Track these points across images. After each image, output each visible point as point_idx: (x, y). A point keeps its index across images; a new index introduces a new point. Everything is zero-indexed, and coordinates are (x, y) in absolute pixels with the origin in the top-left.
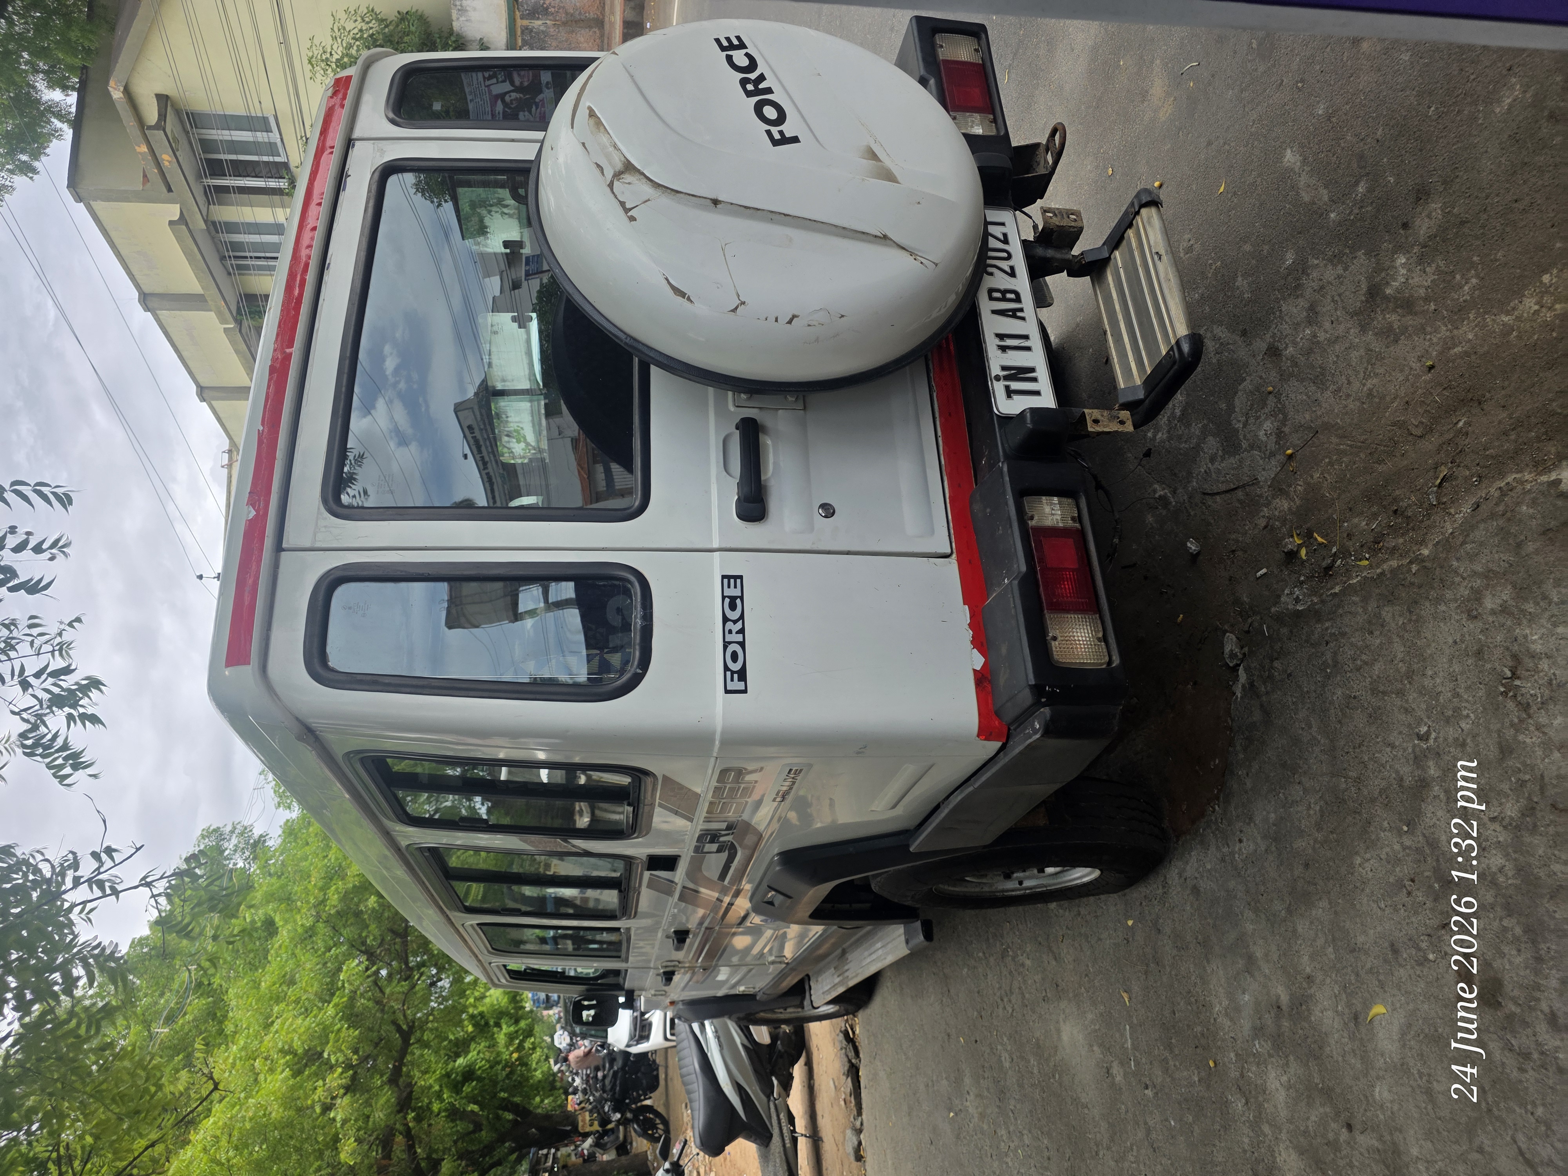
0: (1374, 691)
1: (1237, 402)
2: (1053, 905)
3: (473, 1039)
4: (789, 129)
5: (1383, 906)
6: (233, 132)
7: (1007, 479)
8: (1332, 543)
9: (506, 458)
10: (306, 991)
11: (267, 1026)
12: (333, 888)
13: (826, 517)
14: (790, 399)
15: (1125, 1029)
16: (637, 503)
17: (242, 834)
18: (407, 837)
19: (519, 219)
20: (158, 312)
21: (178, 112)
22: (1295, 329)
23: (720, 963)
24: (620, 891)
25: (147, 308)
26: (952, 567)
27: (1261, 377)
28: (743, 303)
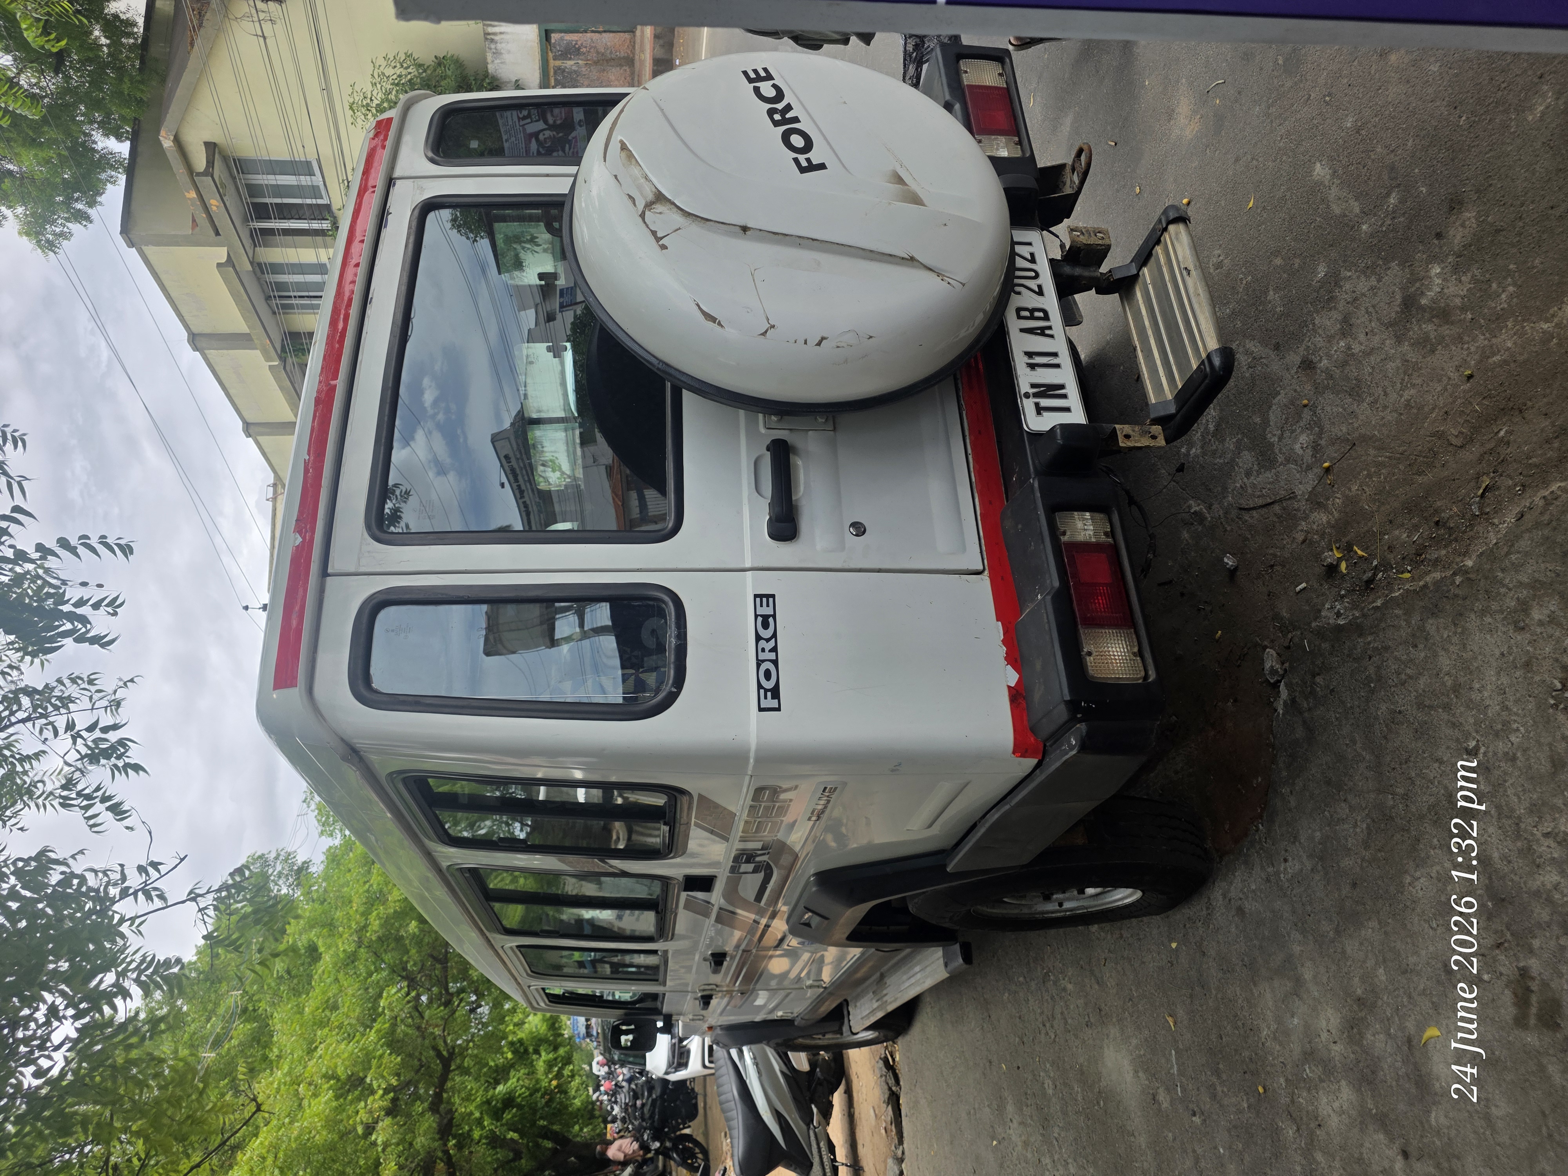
0: (1420, 706)
1: (1272, 417)
2: (1094, 928)
3: (512, 1066)
4: (815, 156)
5: (1435, 925)
6: (278, 177)
7: (1038, 494)
8: (1372, 556)
9: (542, 486)
10: (348, 1016)
11: (311, 1051)
12: (375, 913)
13: (857, 535)
14: (820, 420)
15: (1171, 1054)
16: (670, 525)
17: (286, 860)
18: (448, 858)
19: (553, 253)
20: (207, 352)
21: (225, 159)
22: (1329, 341)
23: (758, 986)
24: (657, 912)
25: (196, 348)
26: (984, 583)
27: (1295, 391)
28: (773, 326)
